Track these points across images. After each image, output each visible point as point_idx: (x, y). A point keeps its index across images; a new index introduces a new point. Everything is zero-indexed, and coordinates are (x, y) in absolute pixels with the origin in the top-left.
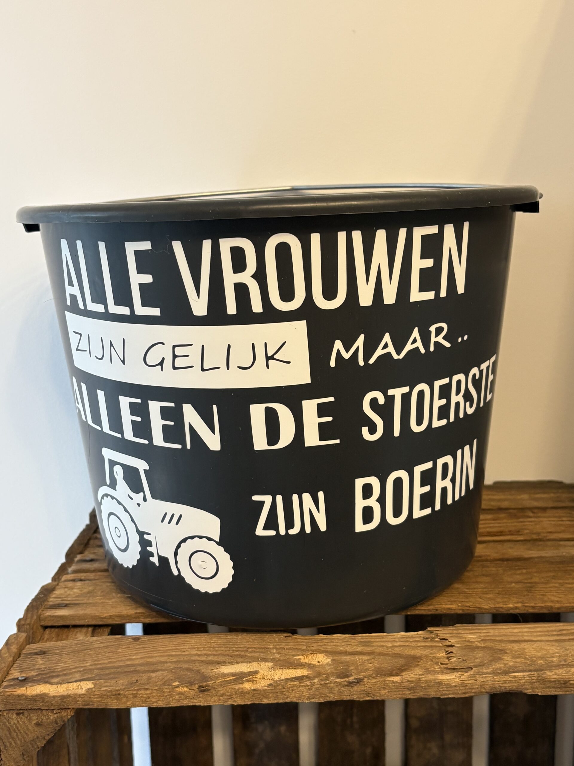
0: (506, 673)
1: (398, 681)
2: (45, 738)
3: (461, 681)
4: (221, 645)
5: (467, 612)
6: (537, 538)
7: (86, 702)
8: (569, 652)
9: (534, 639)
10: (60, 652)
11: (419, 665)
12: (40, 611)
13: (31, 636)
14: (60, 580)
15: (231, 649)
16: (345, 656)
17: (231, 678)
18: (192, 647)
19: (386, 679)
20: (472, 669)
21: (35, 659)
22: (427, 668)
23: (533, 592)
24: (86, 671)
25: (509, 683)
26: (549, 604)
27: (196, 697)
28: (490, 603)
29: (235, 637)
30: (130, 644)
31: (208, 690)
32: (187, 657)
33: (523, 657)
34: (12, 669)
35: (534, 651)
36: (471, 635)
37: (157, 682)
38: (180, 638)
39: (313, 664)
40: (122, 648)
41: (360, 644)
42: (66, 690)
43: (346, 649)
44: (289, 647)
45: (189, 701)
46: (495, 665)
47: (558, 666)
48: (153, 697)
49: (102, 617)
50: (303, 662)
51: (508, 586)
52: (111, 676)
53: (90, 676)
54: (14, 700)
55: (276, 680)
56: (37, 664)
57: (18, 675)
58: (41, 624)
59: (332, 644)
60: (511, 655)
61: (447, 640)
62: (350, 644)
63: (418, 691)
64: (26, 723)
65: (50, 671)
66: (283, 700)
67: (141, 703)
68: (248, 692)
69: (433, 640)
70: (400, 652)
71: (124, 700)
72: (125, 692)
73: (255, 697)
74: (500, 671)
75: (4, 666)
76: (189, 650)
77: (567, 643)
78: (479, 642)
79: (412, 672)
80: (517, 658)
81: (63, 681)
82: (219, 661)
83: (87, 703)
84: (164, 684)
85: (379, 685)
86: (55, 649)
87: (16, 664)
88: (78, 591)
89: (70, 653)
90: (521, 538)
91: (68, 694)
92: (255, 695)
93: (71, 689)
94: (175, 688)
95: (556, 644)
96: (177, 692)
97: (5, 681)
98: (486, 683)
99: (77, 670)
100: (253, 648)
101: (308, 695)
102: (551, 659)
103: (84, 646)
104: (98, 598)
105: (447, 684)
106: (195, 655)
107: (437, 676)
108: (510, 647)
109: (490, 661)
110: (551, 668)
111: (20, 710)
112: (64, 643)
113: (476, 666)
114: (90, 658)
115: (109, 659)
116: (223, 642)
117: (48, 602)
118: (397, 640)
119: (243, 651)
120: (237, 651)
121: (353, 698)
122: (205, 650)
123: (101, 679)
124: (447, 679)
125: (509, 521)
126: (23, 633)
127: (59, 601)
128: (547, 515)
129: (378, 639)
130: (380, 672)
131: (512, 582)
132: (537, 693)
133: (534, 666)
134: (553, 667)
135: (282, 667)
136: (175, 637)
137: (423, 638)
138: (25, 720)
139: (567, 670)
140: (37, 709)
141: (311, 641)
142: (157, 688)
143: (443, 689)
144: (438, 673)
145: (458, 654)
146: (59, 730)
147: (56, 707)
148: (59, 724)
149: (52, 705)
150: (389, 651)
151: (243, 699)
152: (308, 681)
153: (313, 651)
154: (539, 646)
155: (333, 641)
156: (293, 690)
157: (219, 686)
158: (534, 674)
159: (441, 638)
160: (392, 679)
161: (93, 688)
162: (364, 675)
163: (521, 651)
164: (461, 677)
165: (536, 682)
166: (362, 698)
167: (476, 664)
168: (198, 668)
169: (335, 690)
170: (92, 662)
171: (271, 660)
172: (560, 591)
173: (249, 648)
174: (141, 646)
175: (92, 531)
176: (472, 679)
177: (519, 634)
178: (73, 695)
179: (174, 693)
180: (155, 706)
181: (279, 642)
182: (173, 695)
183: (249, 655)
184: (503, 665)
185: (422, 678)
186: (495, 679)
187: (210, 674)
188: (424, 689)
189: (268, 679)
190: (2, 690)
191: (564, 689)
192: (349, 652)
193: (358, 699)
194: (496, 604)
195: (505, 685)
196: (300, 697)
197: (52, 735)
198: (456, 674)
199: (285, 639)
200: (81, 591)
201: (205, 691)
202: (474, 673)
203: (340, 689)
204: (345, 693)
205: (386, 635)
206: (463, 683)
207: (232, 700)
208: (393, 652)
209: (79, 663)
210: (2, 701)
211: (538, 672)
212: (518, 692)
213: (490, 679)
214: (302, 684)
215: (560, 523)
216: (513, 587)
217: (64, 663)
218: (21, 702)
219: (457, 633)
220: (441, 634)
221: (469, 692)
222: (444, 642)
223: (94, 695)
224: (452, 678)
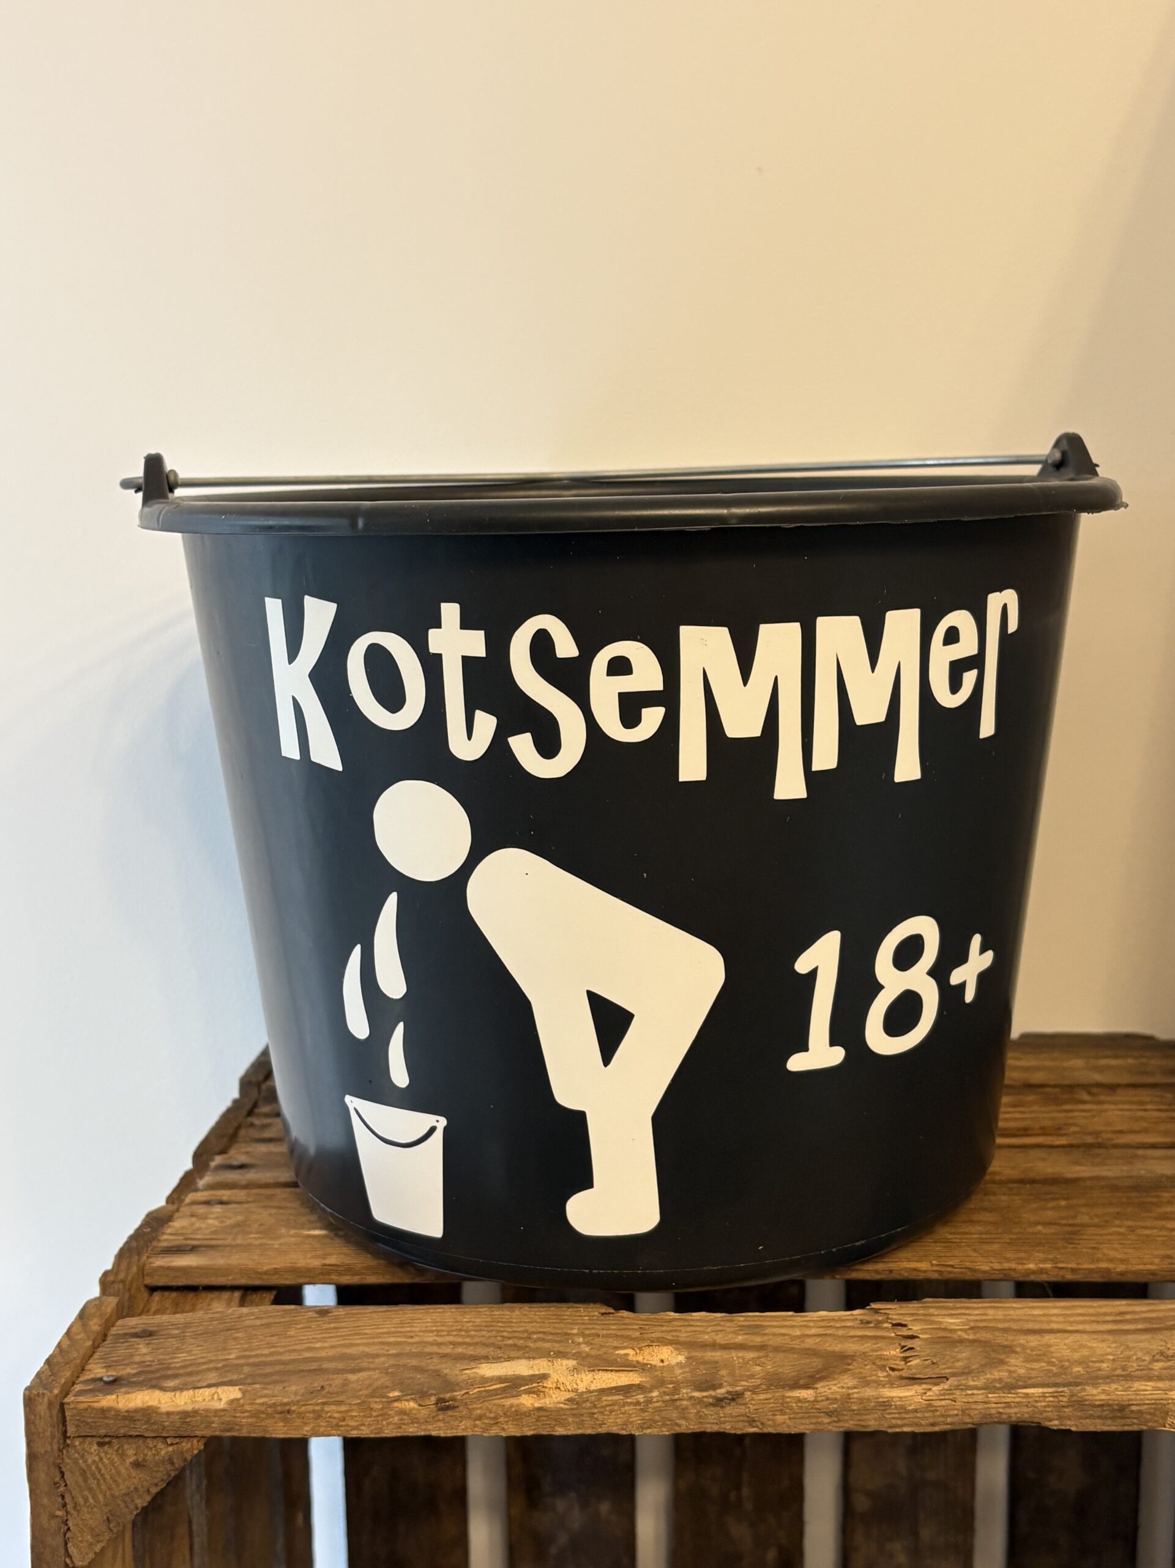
0: (1011, 1388)
1: (809, 1399)
2: (151, 1490)
3: (926, 1400)
4: (481, 1326)
5: (946, 1276)
6: (1094, 1141)
7: (228, 1424)
8: (1132, 1353)
9: (1070, 1328)
10: (180, 1333)
11: (849, 1370)
12: (144, 1258)
13: (126, 1304)
14: (181, 1201)
15: (500, 1334)
16: (711, 1351)
17: (498, 1386)
18: (427, 1329)
19: (787, 1395)
20: (948, 1379)
21: (133, 1345)
22: (864, 1375)
23: (1076, 1242)
24: (227, 1369)
25: (1015, 1406)
26: (1103, 1265)
27: (431, 1420)
28: (993, 1261)
29: (508, 1313)
30: (311, 1322)
31: (454, 1407)
32: (416, 1348)
33: (1046, 1360)
34: (90, 1361)
35: (1067, 1349)
36: (952, 1318)
37: (360, 1390)
38: (405, 1312)
39: (651, 1365)
40: (296, 1329)
41: (741, 1330)
42: (189, 1401)
43: (715, 1338)
44: (608, 1332)
45: (418, 1428)
46: (991, 1374)
47: (1108, 1377)
48: (352, 1417)
49: (260, 1270)
50: (632, 1361)
51: (1030, 1230)
52: (275, 1377)
53: (235, 1377)
54: (94, 1418)
55: (580, 1391)
56: (137, 1353)
57: (102, 1373)
58: (145, 1282)
59: (689, 1329)
60: (1022, 1355)
61: (905, 1326)
63: (846, 1418)
64: (115, 1462)
65: (161, 1366)
66: (594, 1430)
67: (329, 1429)
68: (528, 1413)
69: (879, 1325)
70: (815, 1347)
71: (298, 1422)
72: (301, 1408)
73: (539, 1424)
74: (1000, 1383)
75: (75, 1356)
76: (421, 1334)
77: (1130, 1337)
78: (964, 1330)
79: (836, 1382)
80: (1037, 1361)
81: (186, 1384)
82: (476, 1356)
83: (230, 1426)
84: (372, 1395)
85: (773, 1405)
86: (170, 1327)
87: (98, 1354)
88: (216, 1223)
89: (200, 1334)
90: (1063, 1141)
91: (193, 1408)
92: (541, 1418)
93: (200, 1399)
94: (392, 1402)
95: (1111, 1338)
96: (397, 1409)
97: (78, 1383)
98: (973, 1407)
99: (211, 1365)
100: (540, 1332)
101: (639, 1422)
102: (1097, 1365)
103: (226, 1323)
104: (252, 1236)
105: (900, 1406)
106: (432, 1344)
107: (882, 1390)
108: (1022, 1341)
109: (982, 1365)
110: (1096, 1382)
111: (106, 1436)
112: (188, 1317)
113: (954, 1375)
114: (236, 1345)
115: (274, 1347)
116: (487, 1322)
117: (159, 1241)
118: (812, 1324)
119: (522, 1338)
120: (509, 1338)
121: (724, 1429)
122: (451, 1335)
123: (257, 1383)
124: (900, 1398)
125: (1043, 1109)
126: (111, 1298)
127: (179, 1240)
128: (1118, 1098)
129: (775, 1321)
130: (776, 1382)
131: (1037, 1223)
132: (1068, 1428)
133: (1064, 1376)
134: (1101, 1379)
135: (592, 1369)
136: (396, 1311)
137: (861, 1322)
138: (114, 1456)
139: (1126, 1386)
140: (137, 1436)
141: (650, 1323)
142: (359, 1401)
143: (892, 1416)
144: (884, 1386)
145: (925, 1352)
146: (176, 1475)
147: (172, 1433)
148: (177, 1466)
149: (163, 1429)
150: (795, 1344)
151: (518, 1425)
152: (642, 1394)
153: (653, 1342)
154: (1077, 1341)
155: (691, 1323)
156: (611, 1412)
157: (475, 1400)
158: (1061, 1392)
159: (894, 1322)
160: (798, 1395)
161: (240, 1399)
162: (746, 1386)
163: (1043, 1349)
164: (925, 1393)
165: (1067, 1407)
166: (741, 1430)
167: (956, 1370)
168: (438, 1367)
169: (690, 1413)
170: (240, 1351)
171: (574, 1355)
172: (1129, 1242)
173: (533, 1333)
174: (332, 1325)
175: (244, 1112)
176: (946, 1397)
177: (1043, 1318)
178: (203, 1410)
179: (392, 1412)
180: (354, 1436)
181: (589, 1324)
182: (389, 1415)
183: (532, 1345)
184: (1006, 1374)
185: (853, 1393)
186: (990, 1399)
187: (459, 1377)
188: (857, 1414)
189: (565, 1390)
190: (73, 1398)
191: (1119, 1421)
192: (720, 1344)
193: (733, 1432)
194: (1003, 1262)
195: (1008, 1411)
196: (625, 1424)
197: (163, 1485)
198: (916, 1387)
199: (602, 1318)
200: (222, 1222)
201: (448, 1408)
202: (950, 1386)
203: (700, 1411)
204: (708, 1418)
205: (792, 1316)
206: (930, 1405)
207: (498, 1427)
208: (803, 1346)
209: (216, 1353)
210: (71, 1420)
211: (1072, 1388)
212: (1034, 1425)
213: (980, 1398)
214: (629, 1400)
215: (1140, 1114)
216: (1039, 1233)
217: (187, 1352)
218: (107, 1421)
219: (924, 1315)
220: (894, 1314)
221: (942, 1422)
222: (900, 1330)
223: (243, 1413)
224: (910, 1395)
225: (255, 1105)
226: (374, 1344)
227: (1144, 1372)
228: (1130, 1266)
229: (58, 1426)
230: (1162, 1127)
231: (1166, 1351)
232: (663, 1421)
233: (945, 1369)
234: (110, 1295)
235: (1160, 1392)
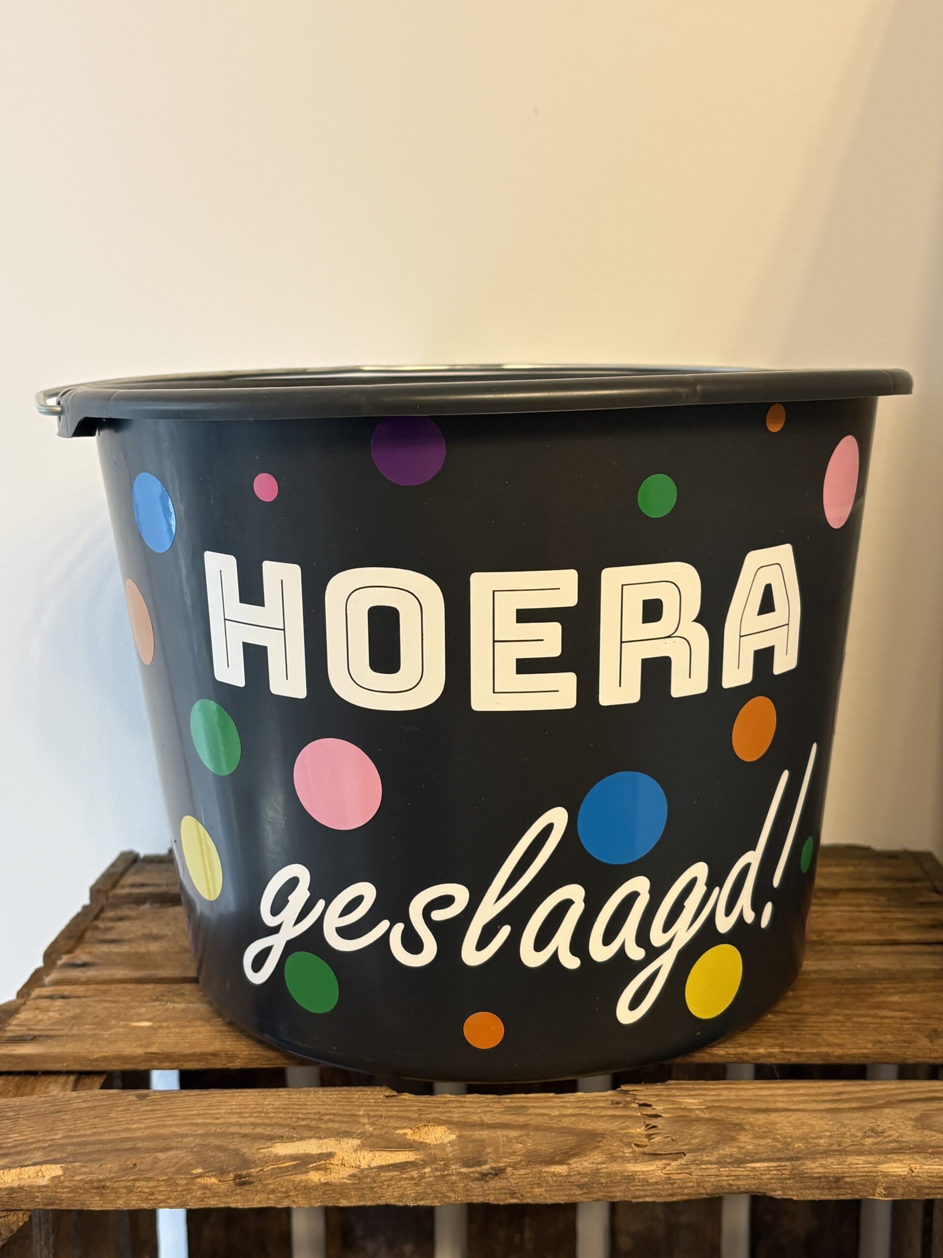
0: (739, 1162)
1: (563, 1174)
3: (665, 1174)
4: (280, 1108)
6: (818, 939)
7: (50, 1199)
8: (847, 1129)
9: (793, 1107)
10: (15, 1115)
11: (600, 1147)
14: (28, 995)
16: (479, 1130)
17: (290, 1163)
18: (232, 1111)
19: (544, 1170)
20: (685, 1155)
22: (612, 1152)
23: (800, 1029)
24: (53, 1148)
25: (743, 1178)
26: (823, 1050)
27: (229, 1194)
28: (729, 1046)
29: (303, 1096)
30: (131, 1104)
31: (250, 1183)
32: (221, 1129)
33: (771, 1137)
35: (790, 1126)
36: (691, 1099)
37: (168, 1167)
38: (214, 1095)
39: (425, 1143)
40: (117, 1111)
41: (508, 1111)
42: (16, 1178)
43: (484, 1118)
44: (391, 1113)
45: (218, 1201)
46: (723, 1149)
47: (826, 1152)
48: (160, 1192)
49: (91, 1058)
50: (410, 1140)
52: (94, 1156)
53: (58, 1156)
55: (362, 1168)
59: (462, 1110)
60: (750, 1132)
61: (650, 1106)
62: (490, 1111)
63: (596, 1190)
66: (374, 1202)
67: (140, 1202)
68: (316, 1188)
69: (627, 1105)
70: (570, 1126)
71: (112, 1196)
72: (114, 1184)
73: (327, 1196)
74: (731, 1158)
76: (227, 1116)
77: (845, 1115)
78: (701, 1110)
79: (587, 1158)
80: (764, 1137)
81: (14, 1163)
82: (272, 1136)
83: (51, 1201)
84: (179, 1171)
85: (531, 1179)
86: (6, 1110)
88: (56, 1015)
89: (31, 1116)
91: (19, 1185)
92: (327, 1192)
93: (26, 1177)
94: (195, 1178)
95: (829, 1116)
96: (199, 1185)
98: (707, 1179)
100: (331, 1114)
101: (413, 1195)
102: (816, 1141)
103: (57, 1105)
104: (87, 1027)
105: (643, 1179)
106: (235, 1125)
107: (627, 1165)
108: (751, 1120)
109: (716, 1142)
110: (814, 1156)
112: (24, 1100)
113: (691, 1151)
114: (62, 1126)
115: (93, 1128)
116: (285, 1105)
117: (5, 1031)
118: (569, 1105)
120: (303, 1119)
121: (489, 1200)
122: (253, 1116)
123: (75, 1162)
124: (643, 1172)
127: (22, 1031)
128: (838, 901)
129: (537, 1102)
130: (535, 1159)
132: (790, 1197)
133: (787, 1152)
134: (819, 1154)
135: (374, 1148)
136: (206, 1094)
137: (611, 1103)
139: (841, 1160)
141: (428, 1105)
142: (167, 1178)
143: (636, 1188)
144: (629, 1161)
145: (666, 1129)
147: (1, 1207)
148: (4, 1237)
150: (553, 1124)
151: (307, 1198)
152: (414, 1170)
153: (429, 1122)
154: (799, 1119)
155: (464, 1104)
156: (389, 1186)
157: (269, 1176)
158: (786, 1166)
159: (640, 1103)
160: (553, 1170)
161: (60, 1176)
162: (508, 1162)
163: (769, 1127)
164: (665, 1168)
165: (789, 1179)
166: (504, 1201)
167: (692, 1146)
168: (238, 1146)
169: (457, 1187)
170: (65, 1132)
171: (358, 1135)
172: (845, 1029)
173: (325, 1114)
174: (149, 1108)
175: (92, 917)
176: (684, 1171)
177: (770, 1098)
178: (28, 1187)
179: (195, 1187)
181: (375, 1106)
182: (192, 1190)
183: (322, 1125)
184: (736, 1150)
185: (602, 1168)
186: (722, 1173)
187: (255, 1155)
188: (605, 1186)
189: (350, 1167)
191: (834, 1191)
192: (487, 1124)
193: (496, 1203)
194: (737, 1048)
195: (737, 1182)
196: (402, 1196)
198: (657, 1162)
199: (386, 1100)
200: (61, 1015)
201: (244, 1184)
202: (687, 1161)
203: (467, 1185)
204: (474, 1191)
205: (551, 1098)
206: (669, 1178)
207: (289, 1200)
208: (560, 1125)
209: (43, 1134)
211: (793, 1162)
212: (760, 1194)
213: (713, 1172)
214: (404, 1176)
215: (859, 914)
217: (18, 1133)
219: (668, 1096)
220: (641, 1095)
221: (679, 1192)
222: (645, 1109)
223: (64, 1188)
224: (652, 1169)
225: (102, 910)
226: (185, 1125)
227: (857, 1147)
228: (846, 1051)
230: (877, 926)
231: (876, 1127)
232: (435, 1194)
235: (871, 1165)
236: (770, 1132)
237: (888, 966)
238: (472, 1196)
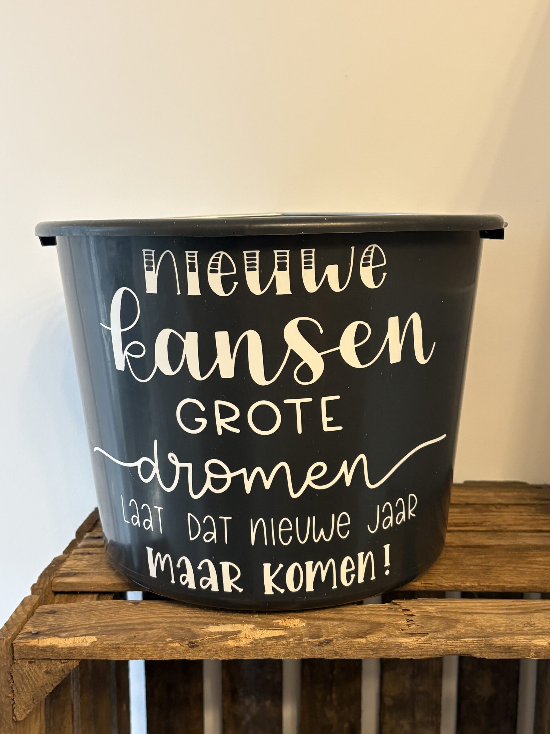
0: (457, 638)
1: (363, 643)
2: (53, 684)
3: (418, 644)
5: (428, 589)
6: (498, 529)
7: (90, 654)
8: (515, 623)
9: (485, 612)
10: (68, 612)
12: (52, 578)
13: (43, 600)
14: (70, 553)
15: (219, 613)
16: (318, 621)
17: (217, 636)
18: (184, 611)
19: (353, 641)
20: (428, 634)
21: (46, 617)
22: (389, 632)
23: (489, 573)
24: (90, 628)
25: (459, 647)
26: (501, 584)
27: (186, 652)
28: (450, 582)
30: (130, 607)
31: (197, 646)
32: (179, 619)
33: (474, 626)
34: (26, 624)
35: (484, 621)
36: (430, 607)
37: (153, 638)
39: (289, 627)
40: (123, 610)
41: (332, 612)
42: (72, 643)
43: (320, 615)
45: (180, 656)
46: (448, 632)
47: (503, 634)
48: (149, 650)
49: (106, 584)
50: (281, 625)
51: (467, 568)
52: (112, 632)
53: (94, 632)
54: (27, 650)
55: (256, 639)
56: (48, 621)
57: (31, 629)
58: (52, 589)
60: (463, 624)
61: (408, 610)
63: (381, 652)
64: (37, 671)
65: (59, 627)
66: (263, 657)
67: (138, 656)
68: (231, 649)
69: (396, 610)
70: (366, 619)
71: (123, 653)
72: (124, 646)
73: (238, 654)
74: (453, 636)
75: (19, 621)
76: (182, 613)
77: (513, 616)
78: (437, 613)
79: (375, 635)
80: (470, 626)
81: (71, 635)
82: (207, 623)
83: (91, 655)
84: (159, 640)
85: (346, 645)
86: (64, 609)
87: (30, 621)
88: (86, 563)
89: (77, 613)
90: (484, 529)
91: (74, 646)
92: (238, 651)
93: (77, 642)
94: (167, 643)
95: (504, 616)
96: (170, 647)
97: (20, 634)
98: (440, 647)
99: (83, 627)
101: (283, 653)
102: (498, 628)
103: (90, 607)
104: (103, 568)
105: (406, 646)
106: (187, 617)
107: (397, 639)
108: (463, 618)
109: (445, 628)
110: (497, 636)
111: (32, 659)
112: (72, 605)
113: (431, 632)
114: (95, 617)
115: (111, 619)
117: (59, 570)
118: (365, 609)
119: (229, 615)
121: (324, 657)
122: (196, 613)
123: (103, 635)
124: (406, 642)
125: (474, 514)
127: (69, 570)
128: (509, 510)
129: (348, 608)
130: (348, 635)
131: (471, 565)
132: (484, 657)
133: (482, 633)
134: (500, 635)
135: (262, 629)
137: (388, 609)
138: (36, 668)
139: (512, 637)
140: (47, 659)
142: (152, 643)
143: (402, 651)
144: (398, 637)
145: (418, 622)
146: (66, 678)
147: (64, 658)
148: (66, 673)
149: (60, 656)
150: (357, 618)
151: (227, 654)
152: (284, 640)
153: (290, 617)
154: (489, 618)
156: (271, 648)
157: (207, 643)
158: (481, 640)
159: (404, 609)
160: (358, 641)
161: (96, 642)
162: (334, 637)
163: (473, 621)
164: (418, 641)
165: (484, 647)
166: (332, 657)
167: (432, 630)
168: (189, 628)
169: (307, 649)
170: (96, 620)
171: (253, 623)
172: (514, 574)
174: (140, 609)
176: (428, 642)
177: (473, 608)
178: (79, 647)
179: (167, 648)
180: (150, 659)
182: (166, 649)
183: (234, 618)
184: (455, 632)
185: (384, 640)
186: (448, 643)
187: (199, 632)
188: (386, 650)
189: (249, 638)
190: (17, 641)
191: (508, 654)
192: (322, 618)
193: (327, 658)
194: (455, 583)
195: (456, 649)
196: (277, 654)
197: (59, 682)
198: (414, 638)
200: (89, 562)
201: (194, 646)
202: (429, 637)
203: (312, 648)
204: (316, 652)
205: (356, 607)
206: (420, 646)
207: (217, 655)
208: (361, 619)
209: (85, 621)
210: (16, 651)
211: (485, 638)
212: (468, 656)
213: (443, 643)
214: (279, 643)
215: (519, 517)
216: (472, 569)
217: (71, 621)
218: (33, 652)
219: (418, 605)
220: (404, 605)
221: (425, 654)
222: (406, 612)
223: (97, 648)
224: (411, 641)
226: (159, 617)
227: (520, 632)
228: (514, 585)
229: (10, 654)
230: (530, 523)
231: (530, 622)
232: (295, 653)
233: (427, 629)
234: (35, 595)
235: (528, 640)
236: (473, 623)
237: (537, 543)
238: (315, 654)
